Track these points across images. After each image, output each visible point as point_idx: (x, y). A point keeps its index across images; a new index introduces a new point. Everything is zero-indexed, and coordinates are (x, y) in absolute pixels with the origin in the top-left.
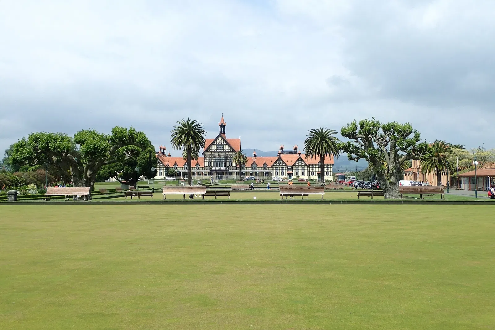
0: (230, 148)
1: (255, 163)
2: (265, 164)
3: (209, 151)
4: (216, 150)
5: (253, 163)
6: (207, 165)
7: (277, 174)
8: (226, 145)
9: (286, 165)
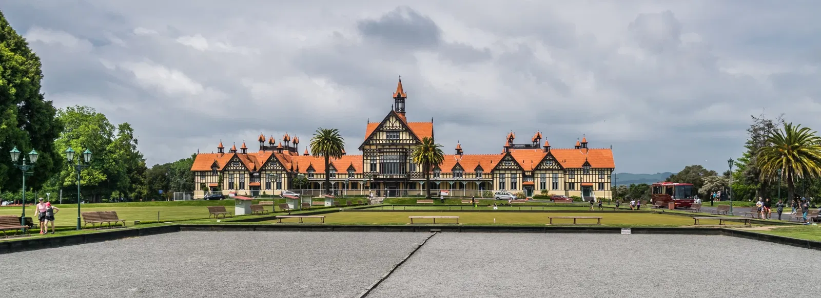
0: (411, 138)
1: (460, 166)
2: (479, 168)
3: (371, 142)
4: (384, 142)
5: (456, 166)
6: (369, 171)
7: (502, 186)
8: (404, 131)
9: (521, 169)
